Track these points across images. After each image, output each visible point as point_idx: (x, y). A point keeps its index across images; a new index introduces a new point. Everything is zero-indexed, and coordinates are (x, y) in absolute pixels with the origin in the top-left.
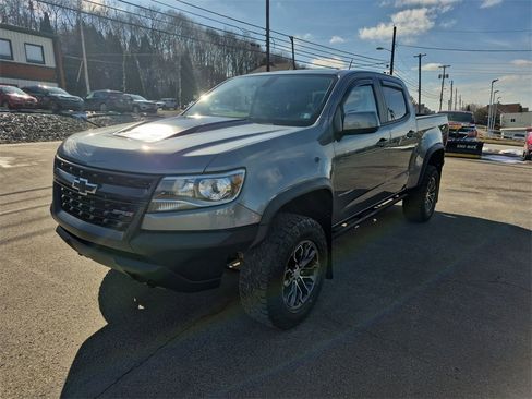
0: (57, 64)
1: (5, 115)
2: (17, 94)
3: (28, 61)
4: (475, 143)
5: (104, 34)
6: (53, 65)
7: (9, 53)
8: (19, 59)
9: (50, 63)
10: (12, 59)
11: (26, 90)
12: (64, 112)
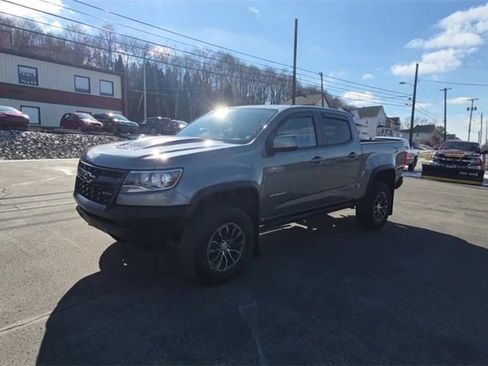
0: (123, 96)
1: (78, 136)
2: (89, 120)
3: (101, 93)
4: (475, 171)
5: (164, 71)
6: (120, 97)
7: (87, 88)
8: (95, 92)
9: (118, 95)
10: (89, 91)
11: (96, 117)
12: (123, 135)
